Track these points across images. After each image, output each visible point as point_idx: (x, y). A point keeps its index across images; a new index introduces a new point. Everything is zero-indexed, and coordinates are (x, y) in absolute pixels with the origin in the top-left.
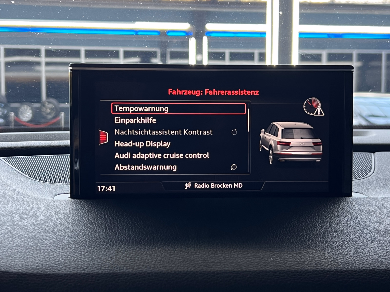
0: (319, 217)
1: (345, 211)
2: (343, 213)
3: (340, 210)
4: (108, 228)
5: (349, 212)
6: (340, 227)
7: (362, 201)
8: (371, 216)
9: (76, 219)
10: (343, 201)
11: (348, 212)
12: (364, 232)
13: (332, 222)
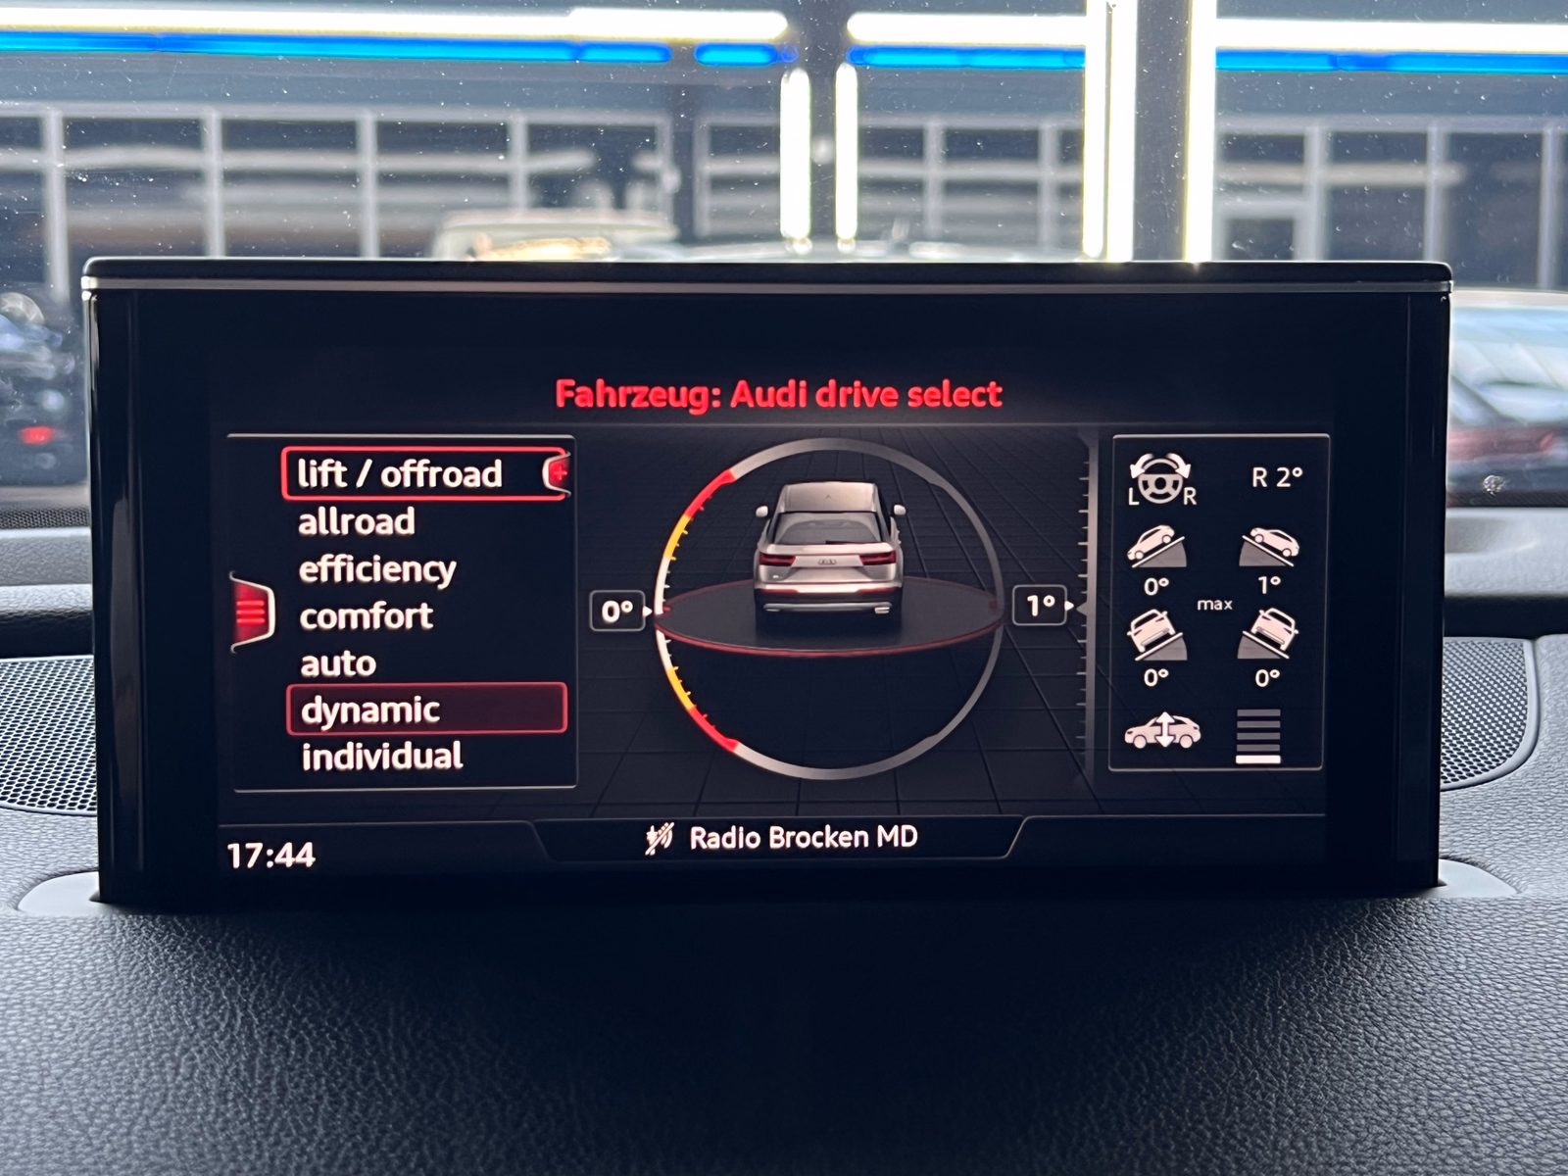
0: (1276, 1019)
1: (1403, 985)
2: (1393, 996)
3: (1379, 977)
4: (230, 1096)
5: (1422, 986)
6: (1380, 1084)
7: (1485, 922)
8: (1530, 1011)
9: (87, 1038)
10: (1394, 919)
11: (1418, 989)
12: (1500, 1113)
13: (1340, 1054)
